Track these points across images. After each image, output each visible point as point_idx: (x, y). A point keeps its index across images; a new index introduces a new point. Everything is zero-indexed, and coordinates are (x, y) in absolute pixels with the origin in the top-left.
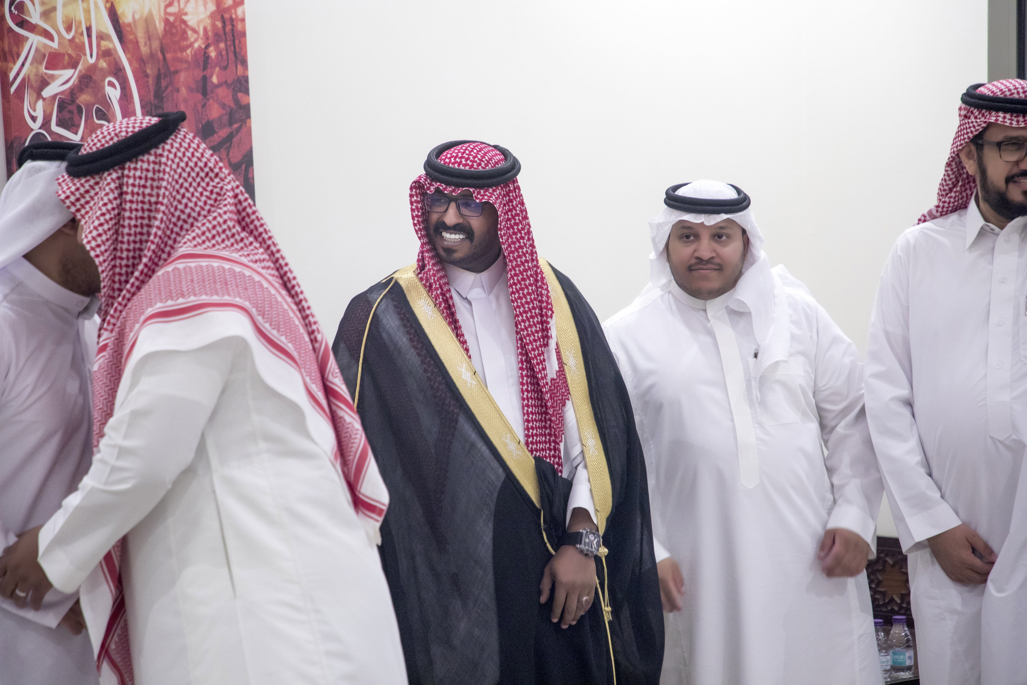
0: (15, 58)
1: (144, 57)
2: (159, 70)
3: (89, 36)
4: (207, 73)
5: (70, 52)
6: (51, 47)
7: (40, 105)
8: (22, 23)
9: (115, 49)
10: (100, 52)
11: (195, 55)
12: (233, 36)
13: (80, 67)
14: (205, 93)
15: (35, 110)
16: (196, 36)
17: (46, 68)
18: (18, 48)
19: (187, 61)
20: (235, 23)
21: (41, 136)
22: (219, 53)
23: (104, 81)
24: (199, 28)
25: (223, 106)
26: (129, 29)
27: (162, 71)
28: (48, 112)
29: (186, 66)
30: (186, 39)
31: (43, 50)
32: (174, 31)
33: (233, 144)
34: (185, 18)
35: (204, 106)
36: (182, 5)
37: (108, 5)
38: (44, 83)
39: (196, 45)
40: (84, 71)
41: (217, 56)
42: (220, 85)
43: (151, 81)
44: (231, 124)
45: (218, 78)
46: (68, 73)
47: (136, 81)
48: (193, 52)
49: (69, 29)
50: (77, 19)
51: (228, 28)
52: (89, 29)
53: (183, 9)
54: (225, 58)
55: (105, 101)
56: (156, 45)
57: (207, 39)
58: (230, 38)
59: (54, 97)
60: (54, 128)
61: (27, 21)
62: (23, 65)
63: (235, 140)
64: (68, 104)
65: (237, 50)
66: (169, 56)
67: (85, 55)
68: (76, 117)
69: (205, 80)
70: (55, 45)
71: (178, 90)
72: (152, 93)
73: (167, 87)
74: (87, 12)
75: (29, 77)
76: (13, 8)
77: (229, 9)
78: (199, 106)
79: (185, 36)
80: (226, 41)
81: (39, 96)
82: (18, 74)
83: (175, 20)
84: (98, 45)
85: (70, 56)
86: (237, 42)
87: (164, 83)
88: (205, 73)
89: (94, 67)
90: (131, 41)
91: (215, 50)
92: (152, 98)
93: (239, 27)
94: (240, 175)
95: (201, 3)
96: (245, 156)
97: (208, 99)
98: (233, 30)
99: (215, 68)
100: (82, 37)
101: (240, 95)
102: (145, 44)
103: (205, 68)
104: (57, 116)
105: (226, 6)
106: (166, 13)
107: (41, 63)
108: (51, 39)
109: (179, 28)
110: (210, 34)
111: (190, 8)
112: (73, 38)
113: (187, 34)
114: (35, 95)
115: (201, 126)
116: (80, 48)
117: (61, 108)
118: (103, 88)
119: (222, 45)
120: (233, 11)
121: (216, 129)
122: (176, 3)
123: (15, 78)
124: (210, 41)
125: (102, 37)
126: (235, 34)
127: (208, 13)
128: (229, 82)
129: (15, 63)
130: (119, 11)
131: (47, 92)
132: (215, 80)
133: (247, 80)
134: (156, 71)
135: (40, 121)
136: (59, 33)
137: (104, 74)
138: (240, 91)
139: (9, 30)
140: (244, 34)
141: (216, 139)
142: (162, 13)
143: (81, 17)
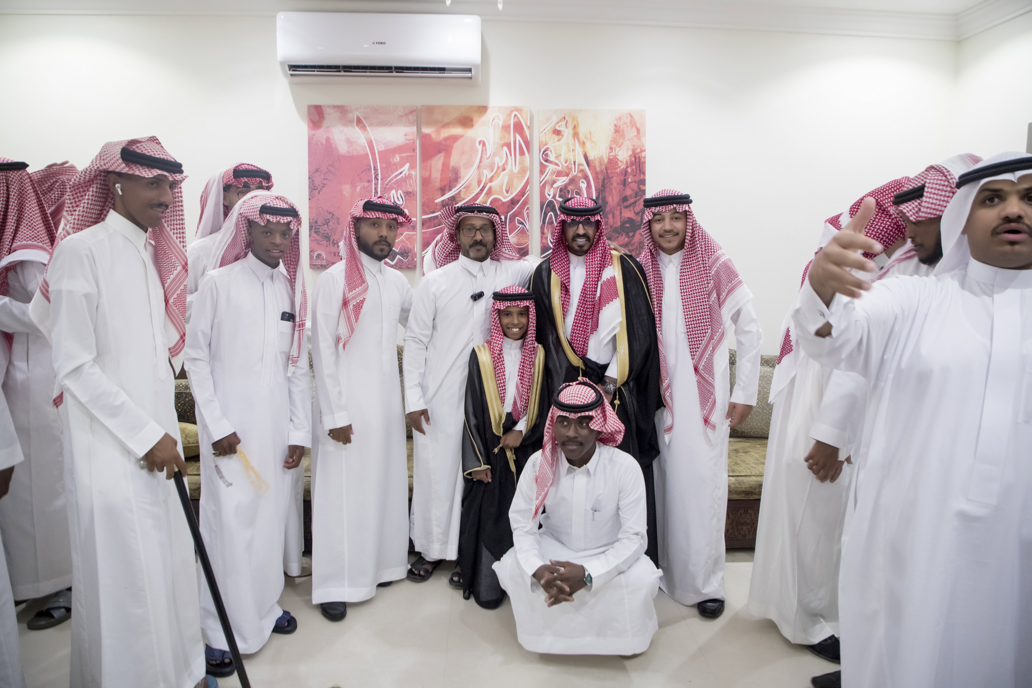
0: (543, 173)
1: (598, 173)
3: (575, 164)
4: (626, 178)
5: (566, 170)
6: (558, 169)
7: (552, 190)
8: (547, 161)
9: (585, 169)
10: (579, 171)
11: (621, 171)
12: (639, 163)
13: (570, 176)
14: (624, 185)
15: (550, 192)
16: (622, 164)
17: (556, 177)
18: (544, 169)
19: (617, 173)
20: (641, 159)
21: (552, 202)
22: (633, 170)
23: (580, 181)
24: (624, 160)
25: (633, 190)
26: (592, 162)
27: (605, 177)
28: (555, 192)
29: (616, 175)
30: (618, 165)
31: (555, 170)
32: (612, 162)
34: (617, 157)
35: (624, 190)
36: (616, 152)
37: (584, 153)
38: (554, 182)
39: (622, 167)
40: (571, 178)
41: (631, 171)
42: (632, 182)
43: (600, 181)
44: (636, 197)
45: (631, 180)
46: (565, 178)
47: (594, 181)
49: (566, 162)
50: (570, 159)
51: (637, 160)
52: (575, 162)
53: (617, 154)
54: (635, 172)
55: (580, 189)
56: (603, 167)
57: (627, 165)
58: (638, 164)
59: (558, 187)
60: (557, 198)
61: (549, 160)
62: (546, 176)
63: (638, 203)
64: (564, 189)
65: (641, 169)
66: (609, 171)
67: (572, 171)
68: (567, 194)
69: (625, 180)
70: (560, 168)
71: (612, 184)
72: (600, 185)
73: (607, 183)
74: (574, 156)
75: (548, 180)
76: (543, 156)
77: (638, 153)
78: (622, 191)
80: (636, 165)
81: (552, 186)
82: (544, 179)
83: (613, 158)
84: (578, 168)
85: (566, 172)
86: (641, 166)
87: (606, 181)
89: (576, 176)
90: (593, 166)
91: (631, 169)
92: (600, 188)
93: (643, 160)
95: (625, 151)
97: (626, 188)
98: (639, 161)
99: (630, 175)
100: (571, 165)
101: (641, 186)
102: (599, 167)
103: (625, 176)
104: (559, 194)
106: (609, 155)
107: (553, 175)
108: (558, 166)
109: (614, 161)
110: (629, 163)
111: (620, 153)
112: (568, 165)
113: (618, 163)
114: (550, 186)
115: (622, 198)
116: (571, 169)
117: (561, 191)
118: (579, 184)
119: (634, 167)
120: (640, 154)
122: (614, 152)
123: (542, 181)
125: (579, 165)
127: (628, 155)
128: (636, 181)
129: (543, 175)
130: (588, 155)
131: (555, 185)
132: (629, 180)
133: (645, 180)
134: (603, 177)
135: (552, 196)
136: (562, 164)
137: (580, 178)
138: (641, 184)
139: (541, 163)
140: (645, 163)
141: (628, 203)
142: (607, 156)
143: (572, 158)
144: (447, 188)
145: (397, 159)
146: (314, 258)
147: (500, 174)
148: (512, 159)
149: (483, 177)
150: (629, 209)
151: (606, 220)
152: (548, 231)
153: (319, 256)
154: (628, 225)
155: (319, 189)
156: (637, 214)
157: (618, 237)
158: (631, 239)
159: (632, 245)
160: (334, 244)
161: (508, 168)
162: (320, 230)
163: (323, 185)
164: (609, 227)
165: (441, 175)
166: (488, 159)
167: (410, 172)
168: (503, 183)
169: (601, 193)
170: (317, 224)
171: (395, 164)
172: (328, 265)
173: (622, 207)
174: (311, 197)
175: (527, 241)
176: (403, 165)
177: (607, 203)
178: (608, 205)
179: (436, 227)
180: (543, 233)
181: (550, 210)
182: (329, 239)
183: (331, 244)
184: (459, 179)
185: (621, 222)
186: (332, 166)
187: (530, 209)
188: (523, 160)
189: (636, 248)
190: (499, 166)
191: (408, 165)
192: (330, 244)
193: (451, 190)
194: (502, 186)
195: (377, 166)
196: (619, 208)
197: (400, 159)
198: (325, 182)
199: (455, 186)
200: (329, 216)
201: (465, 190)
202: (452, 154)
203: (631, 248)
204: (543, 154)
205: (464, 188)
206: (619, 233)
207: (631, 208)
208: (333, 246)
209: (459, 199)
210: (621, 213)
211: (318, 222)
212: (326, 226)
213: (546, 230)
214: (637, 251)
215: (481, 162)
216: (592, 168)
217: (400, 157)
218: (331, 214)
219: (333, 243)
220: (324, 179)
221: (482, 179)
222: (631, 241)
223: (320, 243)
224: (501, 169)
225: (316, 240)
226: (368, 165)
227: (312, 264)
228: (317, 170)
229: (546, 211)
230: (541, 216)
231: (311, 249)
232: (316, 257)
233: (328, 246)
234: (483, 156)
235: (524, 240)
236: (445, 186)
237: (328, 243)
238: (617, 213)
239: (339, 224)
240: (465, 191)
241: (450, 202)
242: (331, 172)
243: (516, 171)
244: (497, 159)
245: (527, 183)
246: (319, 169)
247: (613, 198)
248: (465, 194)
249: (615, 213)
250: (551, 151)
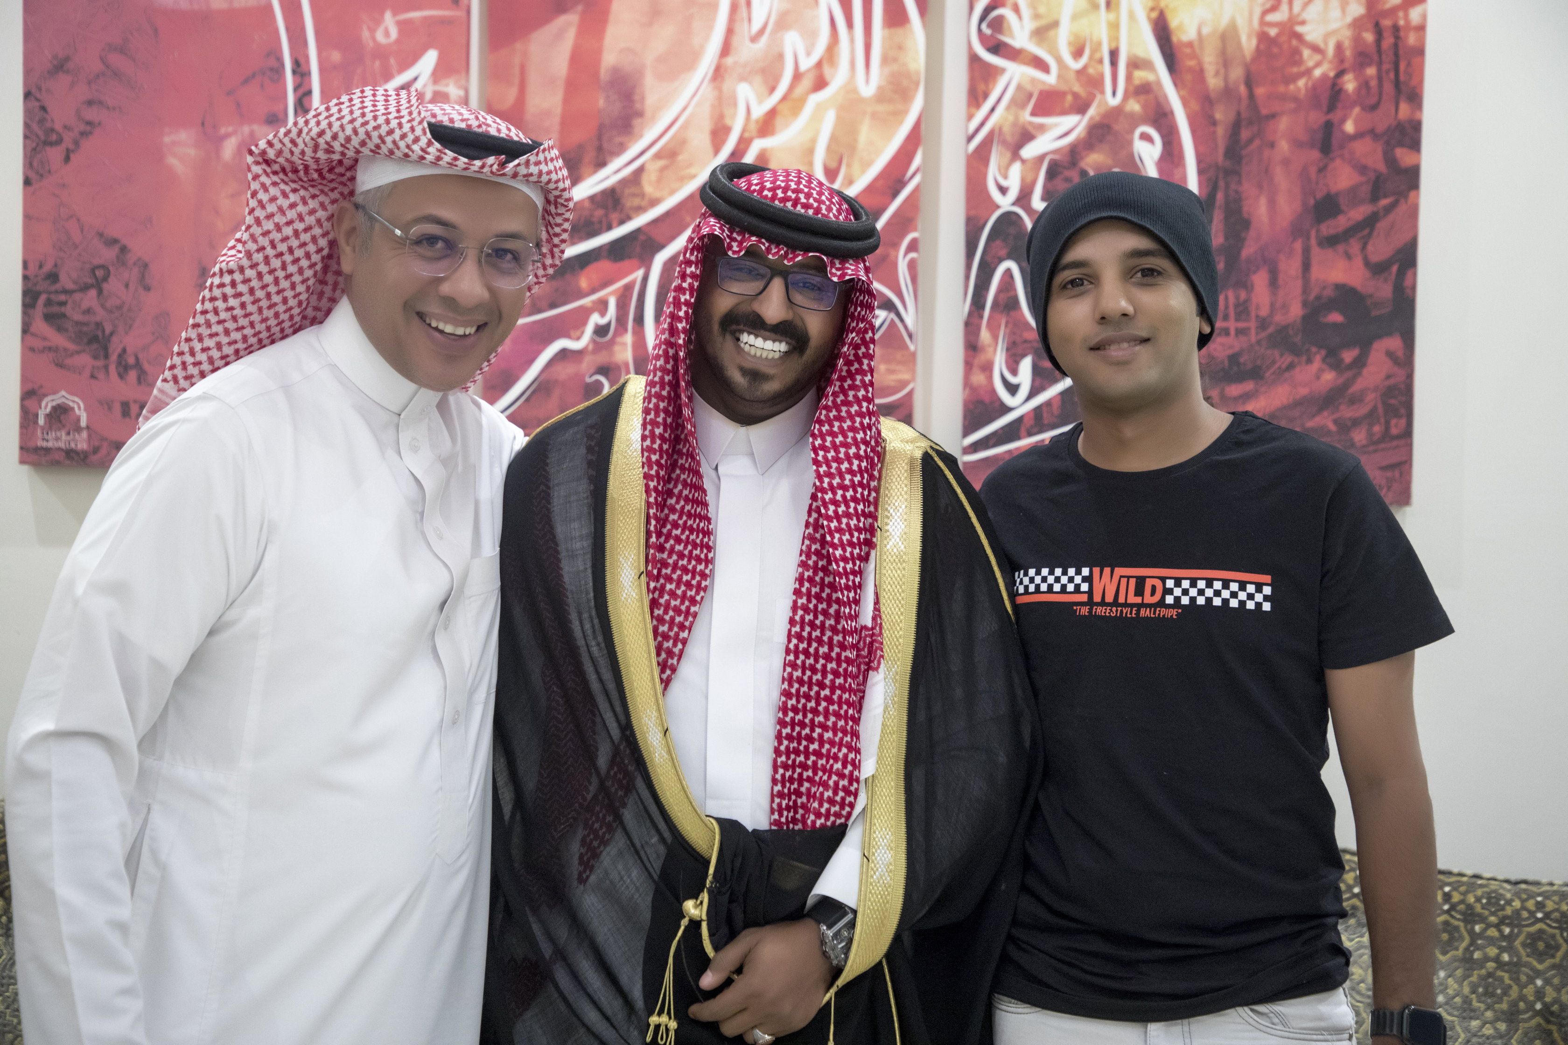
0: (981, 99)
1: (1213, 95)
2: (1239, 114)
3: (1114, 63)
4: (1335, 117)
5: (1077, 88)
6: (1044, 83)
7: (1016, 170)
8: (997, 48)
9: (1159, 83)
10: (1131, 88)
11: (1314, 90)
12: (1396, 55)
13: (1092, 112)
14: (1326, 148)
15: (1005, 177)
16: (1318, 57)
17: (1033, 114)
18: (987, 85)
19: (1295, 99)
20: (1402, 34)
21: (1014, 217)
22: (1364, 85)
23: (1132, 131)
24: (1326, 43)
25: (1362, 169)
26: (1188, 51)
27: (1244, 115)
28: (1029, 180)
29: (1292, 105)
30: (1299, 62)
31: (1029, 87)
32: (1276, 50)
33: (1375, 233)
34: (1299, 29)
35: (1322, 170)
36: (1296, 8)
37: (1154, 15)
38: (1026, 136)
39: (1317, 73)
40: (1098, 118)
41: (1358, 90)
42: (1358, 135)
43: (1220, 131)
44: (1375, 197)
45: (1356, 123)
46: (1069, 121)
47: (1194, 132)
48: (1310, 84)
49: (1078, 53)
50: (1095, 38)
51: (1388, 41)
52: (1114, 55)
53: (1299, 15)
54: (1374, 91)
55: (1134, 165)
56: (1237, 73)
57: (1342, 61)
58: (1388, 57)
59: (1041, 158)
60: (1037, 202)
61: (1005, 45)
62: (993, 110)
63: (1382, 225)
64: (1065, 168)
65: (1402, 77)
66: (1260, 91)
67: (1103, 92)
69: (1329, 128)
70: (1051, 79)
71: (1272, 145)
72: (1221, 149)
73: (1250, 141)
74: (1114, 27)
75: (1000, 129)
76: (984, 26)
77: (1394, 10)
78: (1313, 171)
79: (1297, 57)
80: (1379, 65)
81: (1015, 155)
82: (982, 124)
83: (1278, 35)
84: (1129, 78)
85: (1076, 95)
86: (1402, 66)
87: (1245, 134)
88: (1330, 116)
89: (1117, 112)
90: (1191, 70)
91: (1356, 78)
92: (1220, 158)
93: (1412, 39)
94: (1386, 280)
95: (1335, 3)
96: (1399, 251)
97: (1333, 159)
98: (1396, 46)
99: (1351, 107)
100: (1099, 67)
101: (1399, 152)
102: (1217, 73)
103: (1331, 108)
104: (1045, 187)
105: (1388, 6)
106: (1262, 23)
107: (1023, 106)
108: (1045, 69)
109: (1285, 46)
110: (1348, 53)
111: (1312, 13)
112: (1085, 68)
113: (1301, 55)
114: (1008, 155)
115: (1312, 202)
116: (1096, 83)
117: (1052, 174)
118: (1130, 143)
119: (1371, 71)
120: (1401, 14)
121: (1343, 207)
122: (1284, 7)
123: (977, 130)
124: (1347, 65)
125: (1135, 64)
126: (1401, 52)
127: (1349, 19)
128: (1380, 128)
129: (978, 107)
130: (1173, 23)
131: (1030, 151)
132: (1349, 127)
133: (1417, 126)
134: (1232, 115)
135: (1013, 194)
136: (1059, 60)
137: (1135, 121)
138: (1401, 144)
139: (974, 59)
140: (1420, 51)
141: (1341, 223)
142: (1256, 23)
143: (1102, 34)
144: (590, 155)
145: (387, 34)
146: (41, 421)
147: (803, 100)
148: (852, 41)
149: (734, 115)
150: (1341, 248)
151: (1243, 295)
152: (995, 338)
153: (60, 413)
154: (1336, 317)
155: (68, 142)
156: (1378, 269)
157: (1291, 367)
158: (1349, 374)
159: (1355, 400)
160: (127, 368)
161: (838, 79)
162: (68, 310)
163: (82, 127)
164: (1252, 325)
165: (567, 101)
166: (754, 39)
167: (440, 88)
168: (814, 141)
169: (1221, 184)
170: (58, 286)
171: (381, 53)
172: (96, 450)
173: (1313, 241)
174: (32, 175)
175: (905, 376)
176: (410, 59)
177: (1246, 224)
178: (1252, 233)
179: (540, 311)
180: (972, 347)
181: (1003, 252)
182: (106, 349)
183: (112, 368)
184: (636, 122)
185: (1305, 304)
186: (122, 50)
187: (921, 246)
188: (900, 48)
189: (1372, 415)
190: (803, 67)
191: (430, 58)
192: (106, 368)
193: (601, 164)
194: (810, 152)
195: (307, 58)
196: (1298, 245)
197: (400, 32)
198: (92, 114)
199: (622, 149)
200: (108, 255)
201: (661, 163)
202: (612, 18)
203: (1347, 412)
204: (982, 19)
205: (658, 156)
206: (1296, 351)
207: (1354, 246)
208: (121, 376)
209: (636, 202)
210: (1306, 266)
211: (63, 277)
212: (93, 293)
213: (985, 335)
214: (1377, 429)
215: (726, 49)
216: (1188, 77)
217: (403, 26)
218: (116, 248)
219: (119, 363)
220: (90, 103)
221: (728, 121)
222: (1346, 386)
223: (68, 362)
224: (806, 83)
225: (50, 349)
226: (269, 54)
227: (31, 444)
228: (59, 66)
229: (988, 258)
230: (967, 277)
231: (29, 386)
232: (49, 416)
233: (101, 375)
234: (737, 27)
235: (891, 372)
236: (581, 147)
237: (100, 363)
238: (1291, 267)
239: (147, 288)
240: (662, 170)
241: (599, 213)
242: (117, 74)
243: (868, 90)
244: (792, 41)
245: (914, 140)
246: (67, 59)
247: (1272, 203)
248: (659, 180)
249: (1282, 266)
250: (1016, 9)
